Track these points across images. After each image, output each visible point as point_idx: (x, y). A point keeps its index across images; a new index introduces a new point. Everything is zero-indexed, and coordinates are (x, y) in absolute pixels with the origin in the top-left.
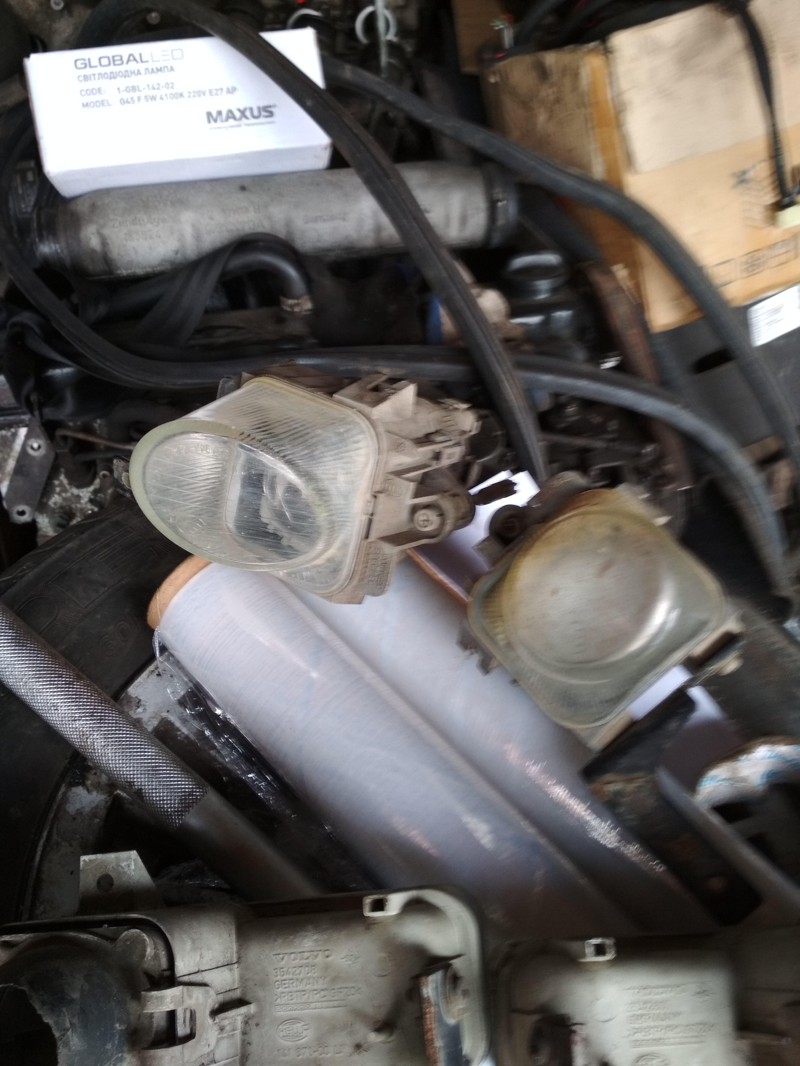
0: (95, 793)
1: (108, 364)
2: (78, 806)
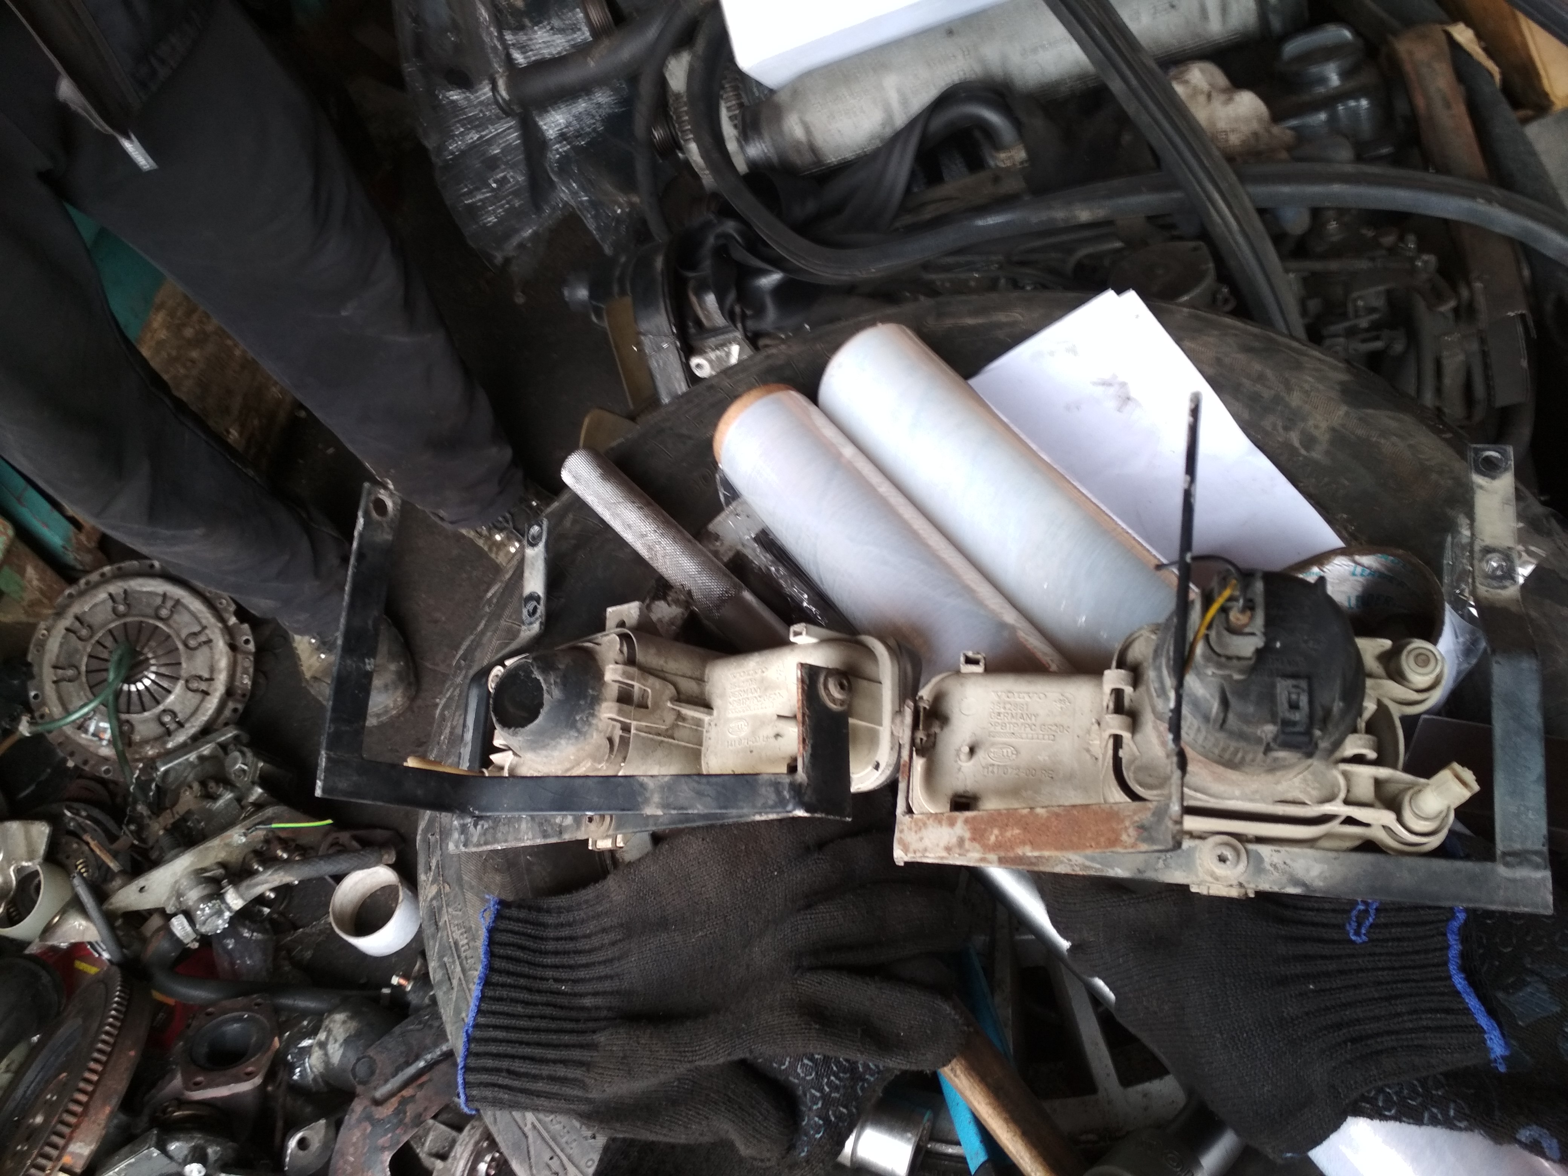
0: (674, 607)
1: (803, 262)
2: (659, 616)
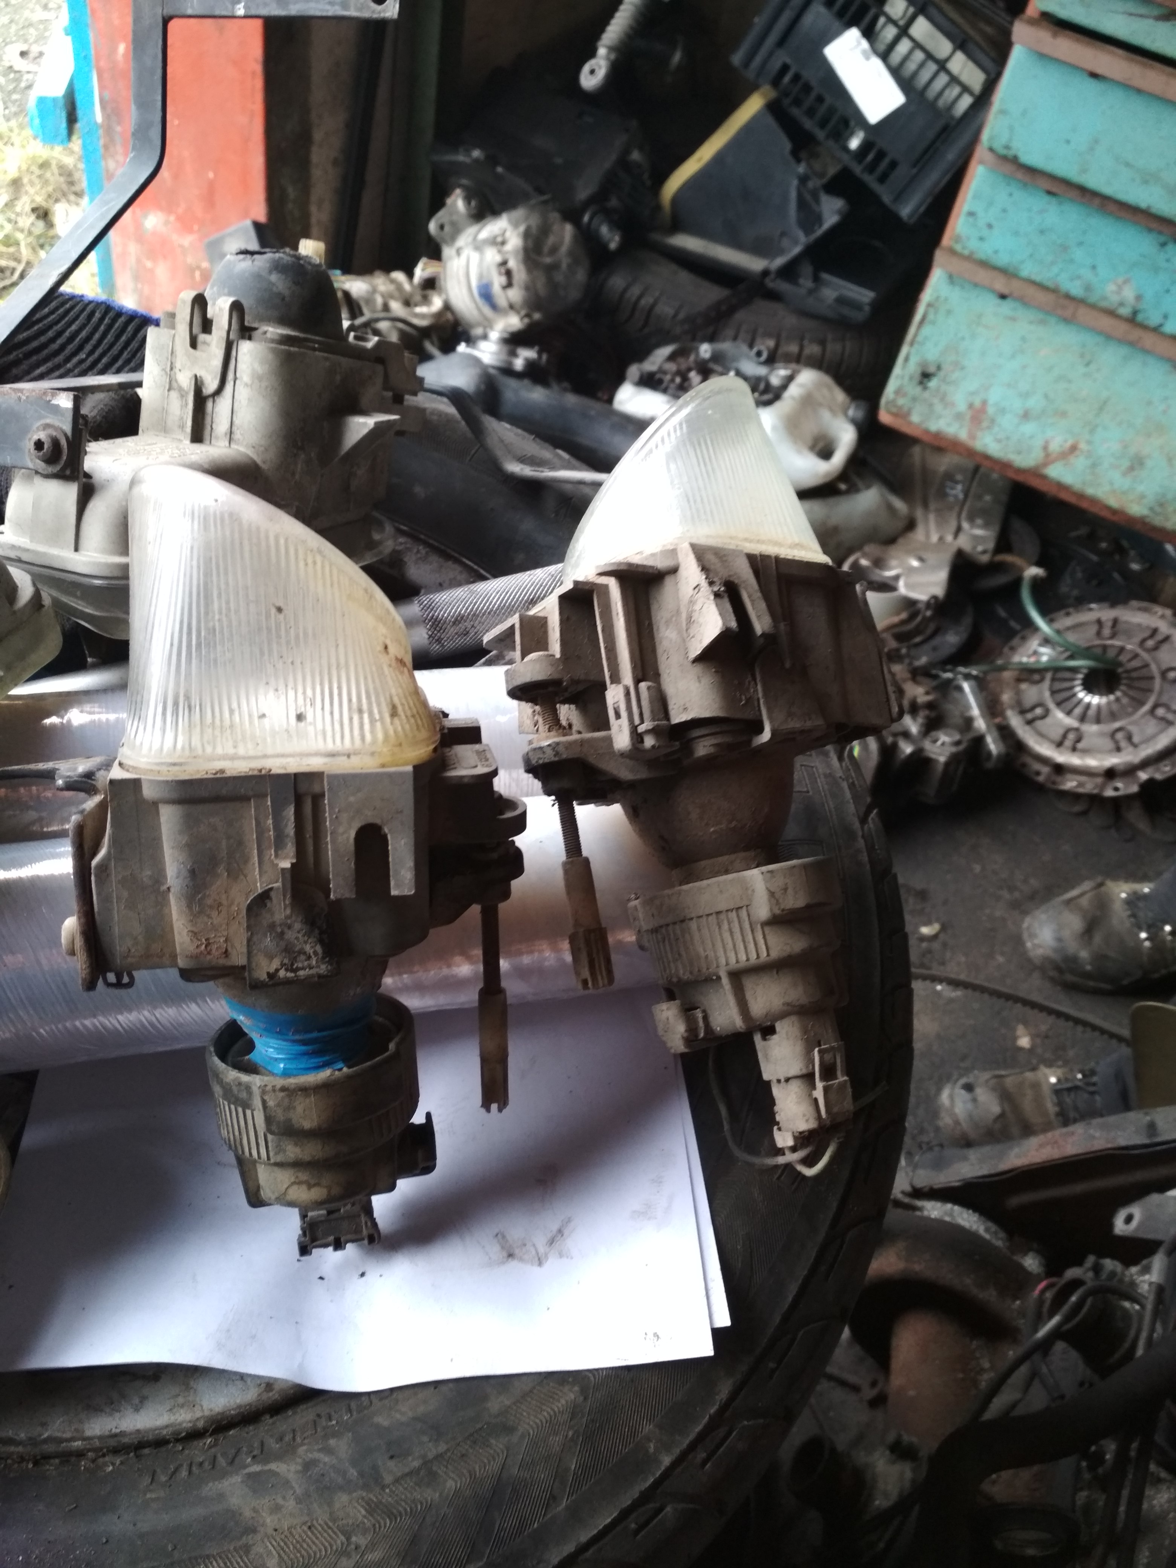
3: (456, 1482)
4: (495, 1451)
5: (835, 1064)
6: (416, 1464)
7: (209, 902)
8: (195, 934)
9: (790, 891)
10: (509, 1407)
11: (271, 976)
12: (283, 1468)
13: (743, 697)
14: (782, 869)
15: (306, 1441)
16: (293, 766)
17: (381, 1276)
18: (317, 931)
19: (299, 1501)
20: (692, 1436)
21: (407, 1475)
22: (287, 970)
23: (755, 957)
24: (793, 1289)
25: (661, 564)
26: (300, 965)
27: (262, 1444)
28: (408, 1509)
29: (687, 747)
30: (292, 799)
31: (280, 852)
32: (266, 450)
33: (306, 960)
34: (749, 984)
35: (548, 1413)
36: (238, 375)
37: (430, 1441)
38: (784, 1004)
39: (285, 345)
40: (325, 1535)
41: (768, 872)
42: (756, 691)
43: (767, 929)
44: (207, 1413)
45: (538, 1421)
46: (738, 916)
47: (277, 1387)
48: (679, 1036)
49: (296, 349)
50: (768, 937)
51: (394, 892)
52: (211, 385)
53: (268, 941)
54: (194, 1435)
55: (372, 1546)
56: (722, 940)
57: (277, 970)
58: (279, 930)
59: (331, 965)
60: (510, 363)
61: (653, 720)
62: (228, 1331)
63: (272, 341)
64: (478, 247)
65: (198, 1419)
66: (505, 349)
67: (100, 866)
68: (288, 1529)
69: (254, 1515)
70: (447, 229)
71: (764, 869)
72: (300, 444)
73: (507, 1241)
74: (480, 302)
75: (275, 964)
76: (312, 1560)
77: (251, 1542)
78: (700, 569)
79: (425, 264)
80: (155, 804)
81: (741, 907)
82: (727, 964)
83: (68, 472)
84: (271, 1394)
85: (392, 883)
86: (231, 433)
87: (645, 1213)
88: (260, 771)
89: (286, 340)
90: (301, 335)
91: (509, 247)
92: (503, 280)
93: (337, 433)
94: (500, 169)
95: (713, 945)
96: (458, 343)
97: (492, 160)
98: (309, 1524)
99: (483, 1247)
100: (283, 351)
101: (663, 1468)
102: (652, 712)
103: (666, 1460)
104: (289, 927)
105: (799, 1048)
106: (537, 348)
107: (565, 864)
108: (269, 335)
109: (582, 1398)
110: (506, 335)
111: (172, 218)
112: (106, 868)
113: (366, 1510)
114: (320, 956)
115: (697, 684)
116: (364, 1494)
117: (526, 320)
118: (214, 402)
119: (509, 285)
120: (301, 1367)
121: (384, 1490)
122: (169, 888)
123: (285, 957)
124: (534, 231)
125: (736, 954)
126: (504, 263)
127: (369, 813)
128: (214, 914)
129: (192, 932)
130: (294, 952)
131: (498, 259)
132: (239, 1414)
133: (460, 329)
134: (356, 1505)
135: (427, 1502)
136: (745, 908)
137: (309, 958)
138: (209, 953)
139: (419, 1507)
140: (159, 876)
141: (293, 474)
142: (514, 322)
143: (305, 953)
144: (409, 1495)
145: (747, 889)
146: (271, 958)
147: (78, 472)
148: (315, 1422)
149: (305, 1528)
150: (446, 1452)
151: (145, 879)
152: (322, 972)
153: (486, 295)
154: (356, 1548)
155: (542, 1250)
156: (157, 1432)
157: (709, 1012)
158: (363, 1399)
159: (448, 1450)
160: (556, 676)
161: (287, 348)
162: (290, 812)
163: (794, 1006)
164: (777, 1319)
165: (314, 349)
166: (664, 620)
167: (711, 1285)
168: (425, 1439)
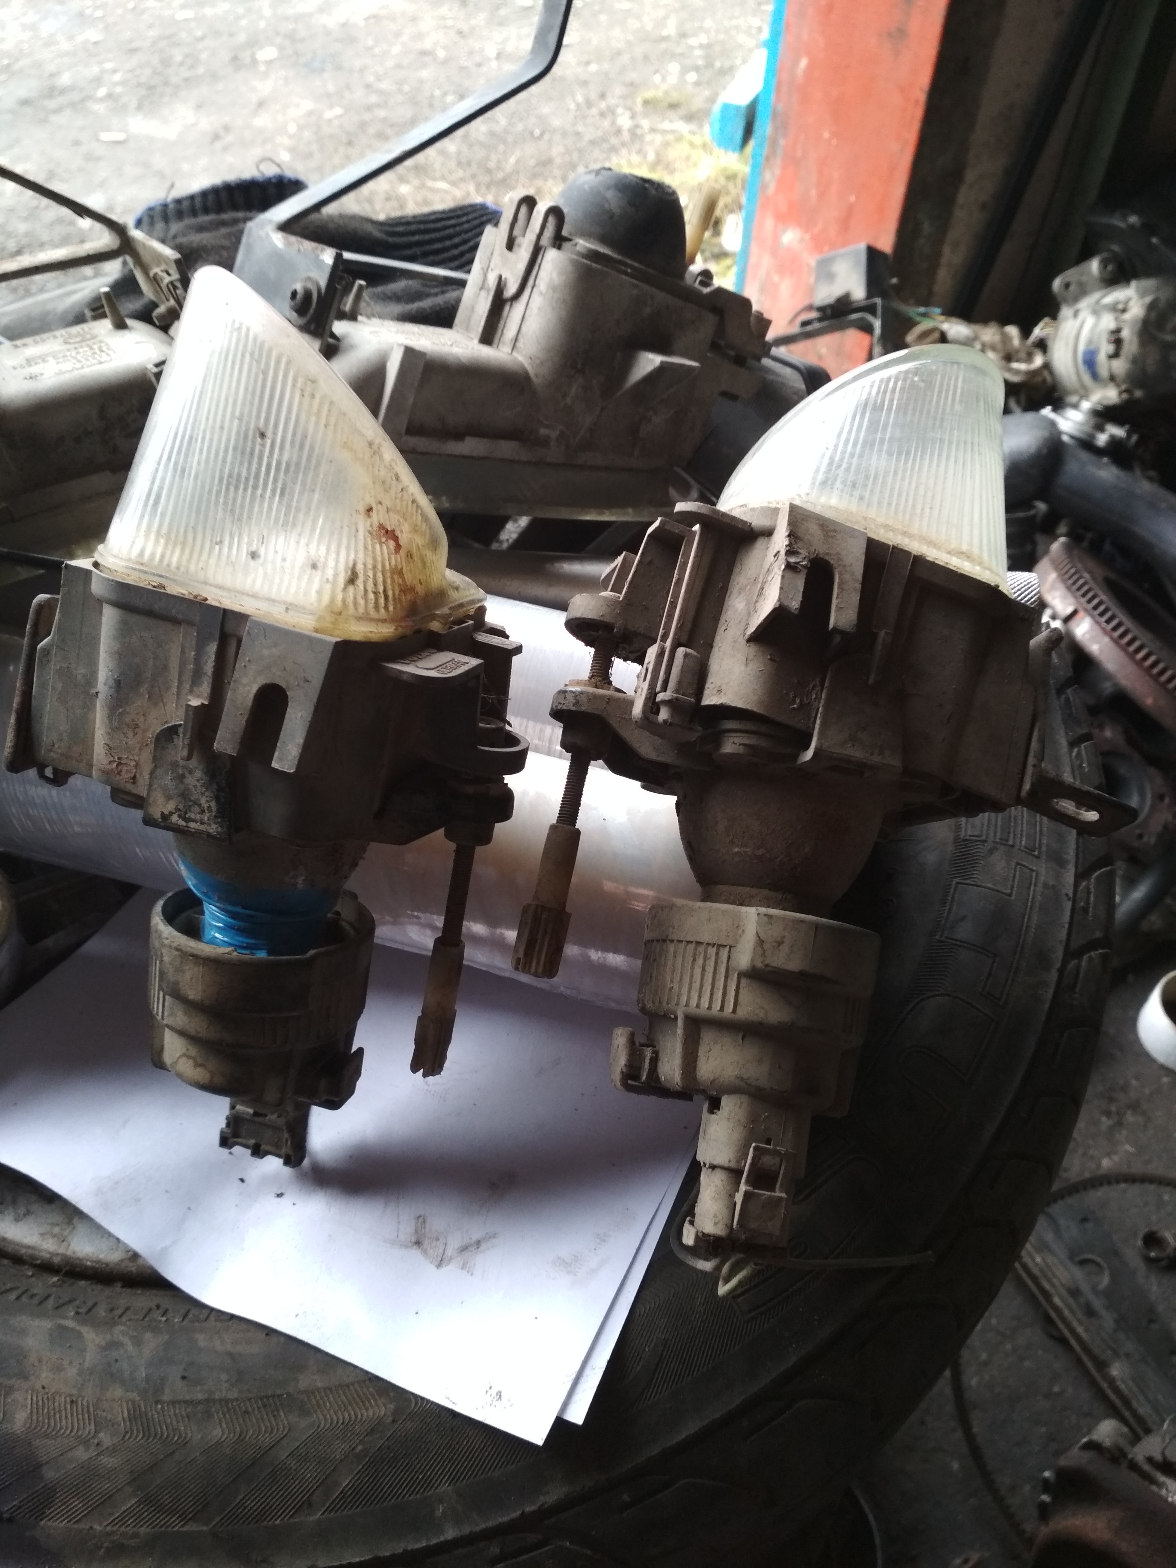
3: (223, 1434)
4: (277, 1424)
5: (779, 1172)
6: (200, 1396)
7: (128, 719)
8: (111, 748)
9: (785, 948)
10: (318, 1390)
11: (165, 817)
12: (92, 1337)
13: (798, 701)
14: (784, 919)
15: (128, 1323)
16: (228, 602)
17: (294, 1204)
18: (215, 786)
19: (80, 1373)
20: (490, 1524)
21: (185, 1402)
22: (179, 816)
23: (718, 1008)
24: (690, 1427)
25: (757, 522)
26: (193, 816)
27: (95, 1304)
28: (165, 1435)
29: (717, 739)
30: (217, 634)
31: (195, 689)
32: (542, 363)
33: (199, 814)
34: (707, 1037)
35: (350, 1415)
36: (537, 282)
37: (227, 1382)
38: (736, 1077)
39: (589, 260)
40: (80, 1416)
41: (765, 915)
42: (818, 699)
43: (744, 982)
44: (69, 1253)
45: (335, 1418)
46: (717, 954)
47: (140, 1261)
48: (619, 1069)
49: (599, 267)
50: (742, 991)
51: (275, 765)
52: (511, 289)
53: (167, 780)
54: (46, 1267)
55: (113, 1451)
56: (692, 977)
57: (171, 813)
58: (181, 771)
59: (222, 827)
60: (1092, 437)
61: (677, 691)
62: (117, 1183)
63: (579, 254)
64: (1096, 312)
65: (58, 1254)
66: (1092, 421)
67: (42, 649)
68: (54, 1393)
69: (36, 1364)
70: (1072, 288)
71: (763, 910)
72: (579, 366)
73: (424, 1228)
74: (1082, 367)
75: (170, 807)
76: (54, 1433)
77: (17, 1386)
78: (787, 534)
79: (1046, 324)
80: (100, 601)
81: (725, 946)
82: (687, 1005)
83: (312, 327)
84: (131, 1264)
85: (276, 755)
86: (516, 340)
87: (568, 1265)
88: (196, 597)
89: (593, 256)
90: (620, 257)
91: (1127, 316)
92: (1111, 348)
93: (627, 364)
94: (1154, 240)
95: (681, 979)
96: (1043, 406)
97: (1149, 228)
98: (74, 1399)
99: (399, 1222)
100: (584, 264)
101: (442, 1539)
102: (680, 683)
103: (450, 1533)
104: (190, 772)
105: (737, 1135)
106: (1127, 427)
107: (553, 828)
108: (578, 248)
109: (390, 1419)
110: (1099, 408)
111: (808, 236)
112: (48, 654)
113: (129, 1414)
114: (214, 814)
115: (743, 668)
116: (137, 1398)
117: (1125, 396)
118: (511, 306)
119: (1116, 355)
120: (165, 1251)
121: (156, 1405)
122: (97, 693)
123: (180, 802)
124: (1161, 305)
125: (700, 997)
126: (1118, 331)
127: (278, 673)
128: (130, 734)
129: (108, 745)
130: (190, 800)
131: (1112, 326)
132: (92, 1268)
133: (1056, 394)
134: (125, 1404)
135: (185, 1438)
136: (728, 947)
137: (203, 811)
138: (119, 773)
139: (176, 1438)
140: (91, 679)
141: (565, 396)
142: (1111, 395)
143: (200, 805)
144: (174, 1423)
145: (737, 927)
146: (169, 798)
147: (324, 329)
148: (150, 1310)
149: (68, 1400)
150: (232, 1401)
151: (79, 677)
152: (211, 831)
153: (1090, 362)
154: (98, 1444)
155: (450, 1252)
156: (17, 1247)
157: (660, 1055)
158: (204, 1311)
159: (237, 1400)
160: (607, 619)
161: (588, 262)
162: (212, 649)
163: (749, 1085)
164: (655, 1450)
165: (626, 273)
166: (737, 587)
167: (588, 1371)
168: (224, 1377)
